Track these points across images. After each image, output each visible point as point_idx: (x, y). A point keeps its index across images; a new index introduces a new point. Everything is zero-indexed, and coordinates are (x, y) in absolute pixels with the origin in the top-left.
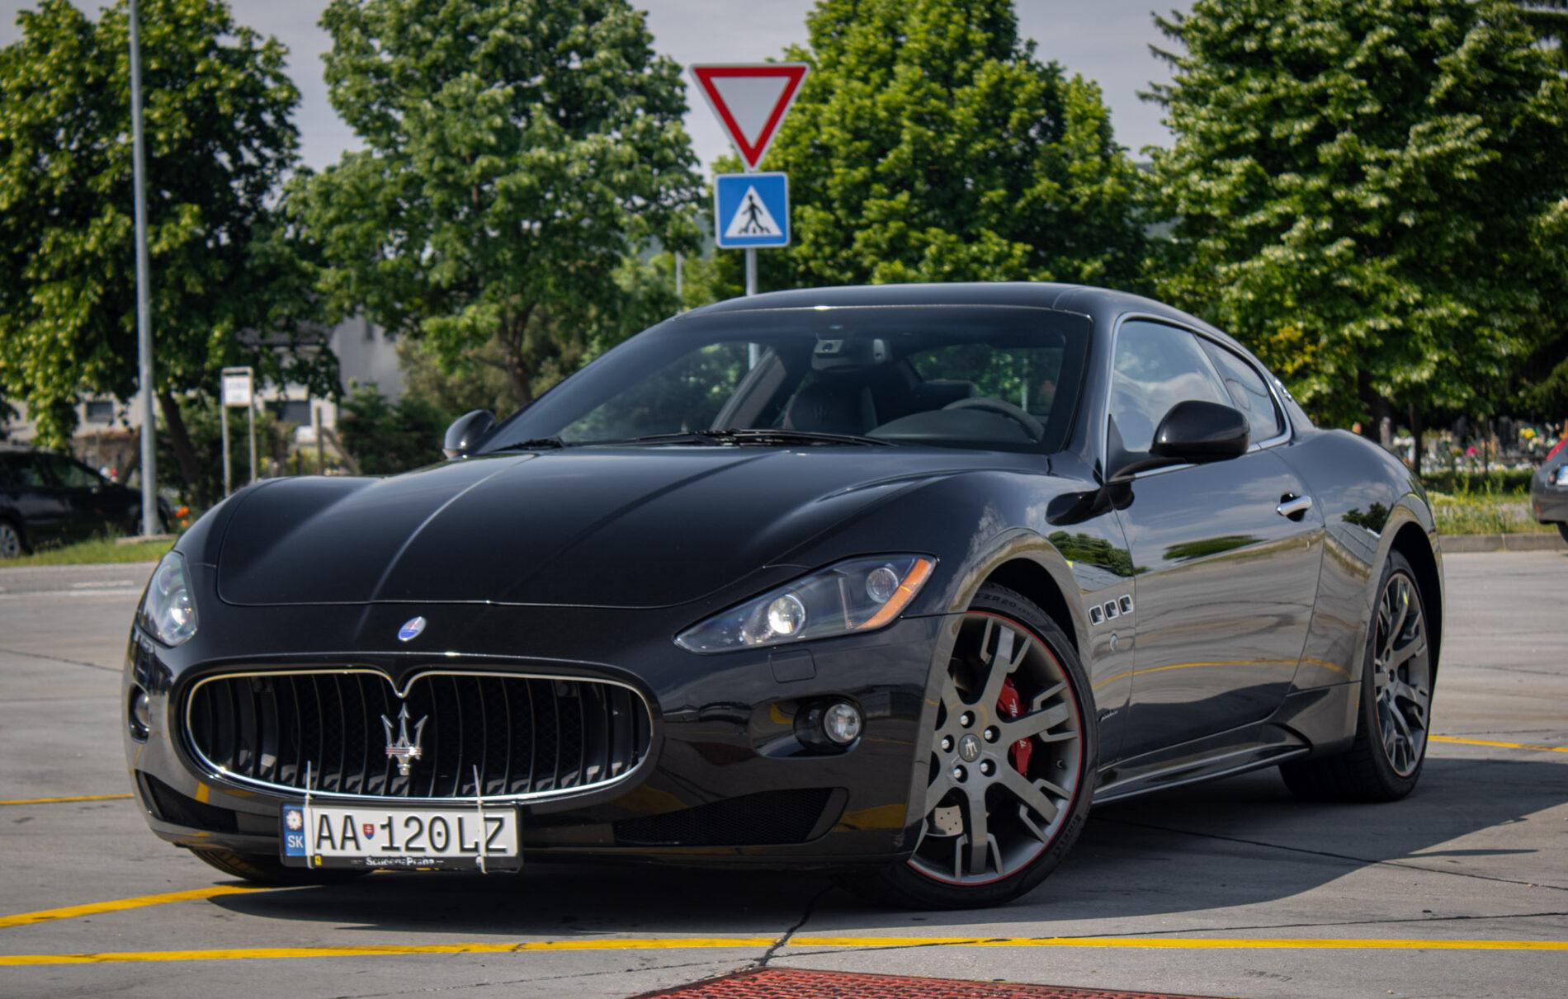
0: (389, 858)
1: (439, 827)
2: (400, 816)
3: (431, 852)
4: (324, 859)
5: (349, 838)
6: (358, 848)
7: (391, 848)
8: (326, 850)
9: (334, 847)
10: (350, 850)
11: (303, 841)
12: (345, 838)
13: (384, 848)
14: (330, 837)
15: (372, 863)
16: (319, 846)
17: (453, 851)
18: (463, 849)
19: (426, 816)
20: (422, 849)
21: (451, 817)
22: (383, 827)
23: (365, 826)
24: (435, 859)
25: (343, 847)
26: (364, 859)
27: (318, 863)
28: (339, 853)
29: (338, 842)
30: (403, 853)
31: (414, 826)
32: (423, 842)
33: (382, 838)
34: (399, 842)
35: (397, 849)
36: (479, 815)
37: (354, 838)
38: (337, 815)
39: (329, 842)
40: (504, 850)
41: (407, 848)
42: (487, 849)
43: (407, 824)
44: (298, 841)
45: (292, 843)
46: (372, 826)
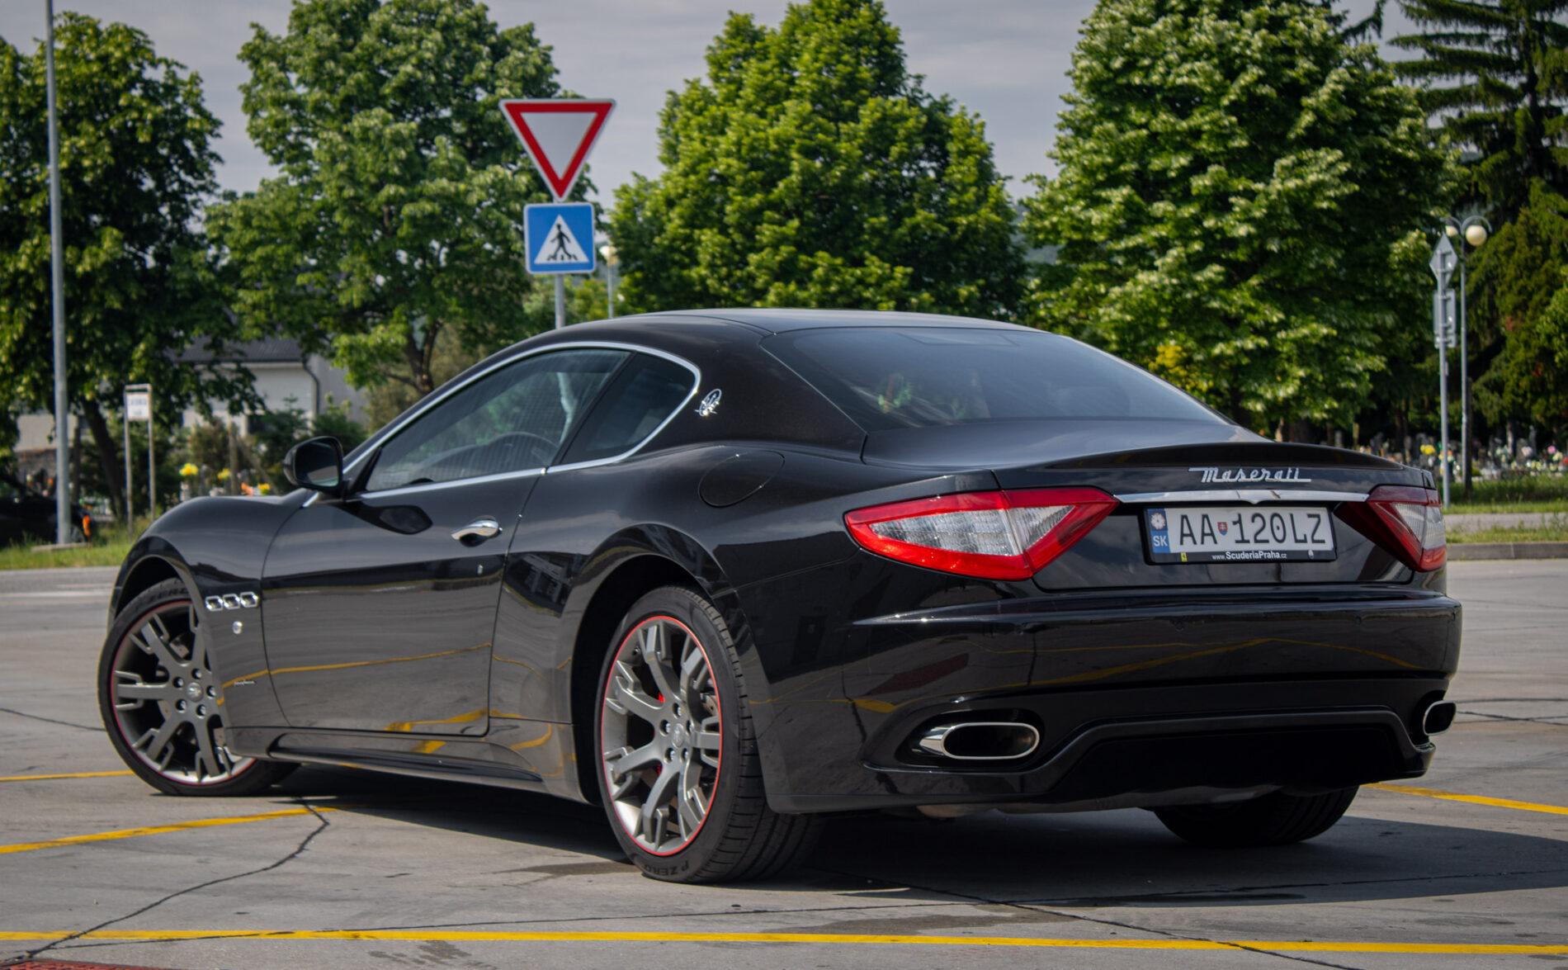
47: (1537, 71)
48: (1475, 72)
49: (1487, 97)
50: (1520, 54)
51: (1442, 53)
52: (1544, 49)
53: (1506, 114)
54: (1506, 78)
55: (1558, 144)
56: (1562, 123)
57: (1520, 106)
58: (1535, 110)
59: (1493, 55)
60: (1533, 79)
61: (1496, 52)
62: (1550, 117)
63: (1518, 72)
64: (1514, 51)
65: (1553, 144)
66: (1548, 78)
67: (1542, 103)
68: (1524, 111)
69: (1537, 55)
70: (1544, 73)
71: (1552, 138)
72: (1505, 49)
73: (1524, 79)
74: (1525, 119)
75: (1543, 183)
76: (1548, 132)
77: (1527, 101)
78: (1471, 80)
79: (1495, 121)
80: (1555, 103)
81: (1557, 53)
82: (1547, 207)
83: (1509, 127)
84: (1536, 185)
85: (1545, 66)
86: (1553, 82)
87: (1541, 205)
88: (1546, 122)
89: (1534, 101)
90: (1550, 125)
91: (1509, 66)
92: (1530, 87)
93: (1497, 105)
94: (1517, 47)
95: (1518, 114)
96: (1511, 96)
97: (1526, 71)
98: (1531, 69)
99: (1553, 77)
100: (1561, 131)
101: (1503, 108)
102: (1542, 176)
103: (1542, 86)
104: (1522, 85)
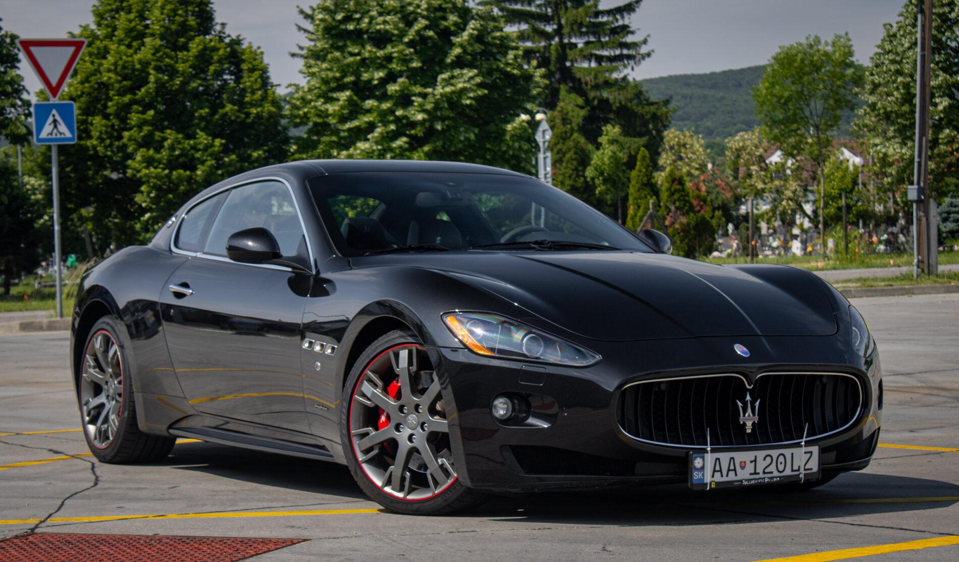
0: (755, 479)
1: (781, 459)
2: (761, 454)
3: (776, 474)
4: (717, 483)
5: (732, 470)
6: (736, 475)
7: (755, 473)
8: (718, 478)
9: (722, 476)
10: (732, 477)
11: (703, 475)
12: (729, 470)
13: (751, 474)
14: (720, 471)
15: (745, 483)
16: (713, 476)
17: (788, 472)
18: (793, 470)
19: (775, 453)
20: (772, 473)
21: (787, 452)
22: (751, 462)
23: (741, 462)
24: (780, 477)
25: (727, 476)
26: (741, 481)
27: (713, 486)
28: (725, 479)
29: (725, 473)
30: (761, 475)
31: (768, 459)
32: (772, 468)
33: (750, 468)
34: (760, 469)
35: (758, 473)
36: (804, 449)
37: (735, 470)
38: (725, 457)
39: (719, 473)
40: (811, 469)
41: (764, 473)
42: (805, 470)
43: (764, 459)
44: (700, 475)
45: (696, 476)
46: (745, 462)
47: (563, 21)
48: (527, 22)
49: (534, 36)
50: (553, 11)
51: (508, 10)
52: (567, 8)
53: (545, 47)
54: (545, 26)
55: (576, 65)
56: (578, 53)
57: (553, 43)
58: (563, 46)
59: (537, 13)
60: (560, 27)
61: (538, 11)
62: (571, 49)
63: (552, 22)
64: (549, 10)
65: (572, 65)
66: (569, 26)
67: (566, 41)
68: (556, 45)
69: (562, 12)
70: (567, 23)
71: (572, 61)
72: (544, 9)
73: (555, 27)
74: (557, 50)
75: (567, 87)
76: (570, 58)
77: (557, 39)
78: (524, 27)
79: (539, 51)
80: (573, 40)
81: (574, 12)
82: (570, 102)
83: (547, 55)
84: (563, 88)
85: (567, 19)
86: (572, 29)
87: (567, 101)
88: (568, 51)
89: (561, 39)
90: (570, 54)
91: (546, 19)
92: (559, 32)
93: (540, 42)
94: (551, 8)
95: (552, 48)
96: (548, 36)
97: (556, 22)
98: (559, 21)
99: (572, 25)
100: (577, 57)
101: (543, 44)
102: (566, 83)
103: (566, 30)
104: (554, 30)
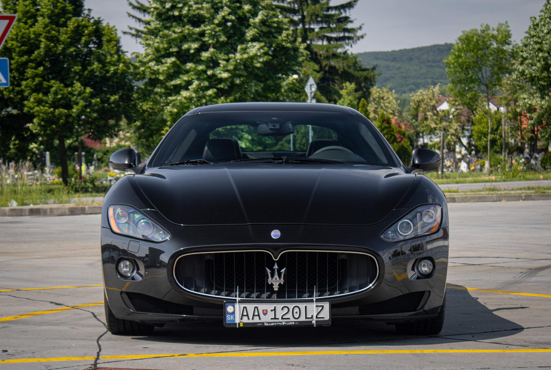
0: (275, 322)
1: (296, 310)
2: (279, 306)
3: (292, 319)
4: (244, 324)
5: (256, 315)
6: (260, 319)
7: (275, 318)
8: (245, 320)
9: (249, 319)
10: (256, 320)
11: (234, 317)
12: (254, 315)
13: (272, 319)
14: (247, 315)
15: (266, 324)
16: (242, 319)
17: (303, 319)
18: (306, 318)
19: (291, 306)
20: (289, 319)
21: (302, 306)
22: (272, 310)
23: (263, 310)
24: (295, 322)
25: (253, 319)
26: (263, 323)
27: (241, 325)
28: (251, 321)
29: (251, 317)
30: (280, 320)
31: (286, 310)
32: (290, 315)
33: (271, 315)
34: (279, 316)
35: (278, 319)
36: (315, 304)
37: (259, 315)
38: (251, 307)
39: (247, 317)
40: (323, 318)
41: (282, 318)
42: (317, 317)
43: (282, 309)
44: (232, 317)
45: (229, 318)
46: (267, 310)
47: (305, 13)
50: (299, 7)
52: (308, 5)
54: (293, 16)
55: (313, 43)
56: (315, 35)
57: (298, 28)
58: (305, 30)
59: (288, 7)
60: (303, 17)
61: (289, 6)
62: (310, 32)
63: (297, 14)
64: (296, 6)
65: (311, 43)
66: (310, 17)
67: (307, 27)
68: (300, 29)
69: (304, 7)
70: (308, 15)
71: (311, 40)
72: (292, 5)
73: (300, 17)
74: (301, 33)
76: (309, 38)
77: (301, 26)
80: (312, 26)
81: (313, 7)
82: (310, 68)
85: (308, 12)
86: (312, 19)
87: (308, 67)
88: (308, 34)
89: (304, 25)
90: (310, 35)
91: (294, 12)
92: (302, 20)
94: (297, 4)
95: (298, 31)
96: (295, 23)
97: (301, 14)
98: (303, 13)
99: (311, 16)
100: (314, 38)
103: (307, 20)
104: (299, 19)
